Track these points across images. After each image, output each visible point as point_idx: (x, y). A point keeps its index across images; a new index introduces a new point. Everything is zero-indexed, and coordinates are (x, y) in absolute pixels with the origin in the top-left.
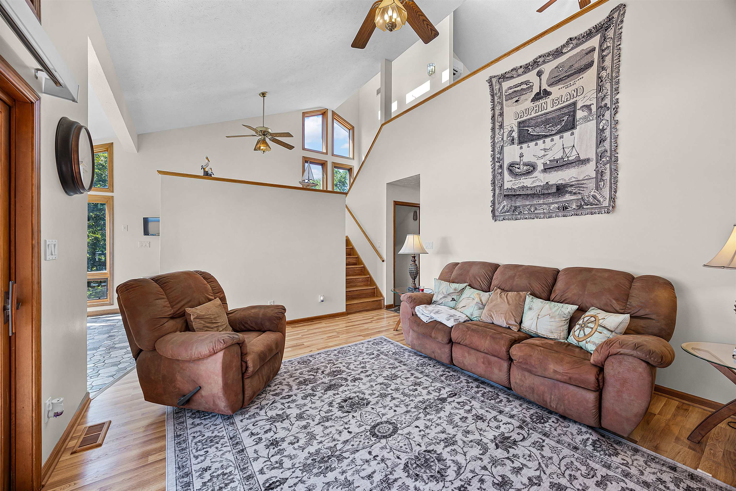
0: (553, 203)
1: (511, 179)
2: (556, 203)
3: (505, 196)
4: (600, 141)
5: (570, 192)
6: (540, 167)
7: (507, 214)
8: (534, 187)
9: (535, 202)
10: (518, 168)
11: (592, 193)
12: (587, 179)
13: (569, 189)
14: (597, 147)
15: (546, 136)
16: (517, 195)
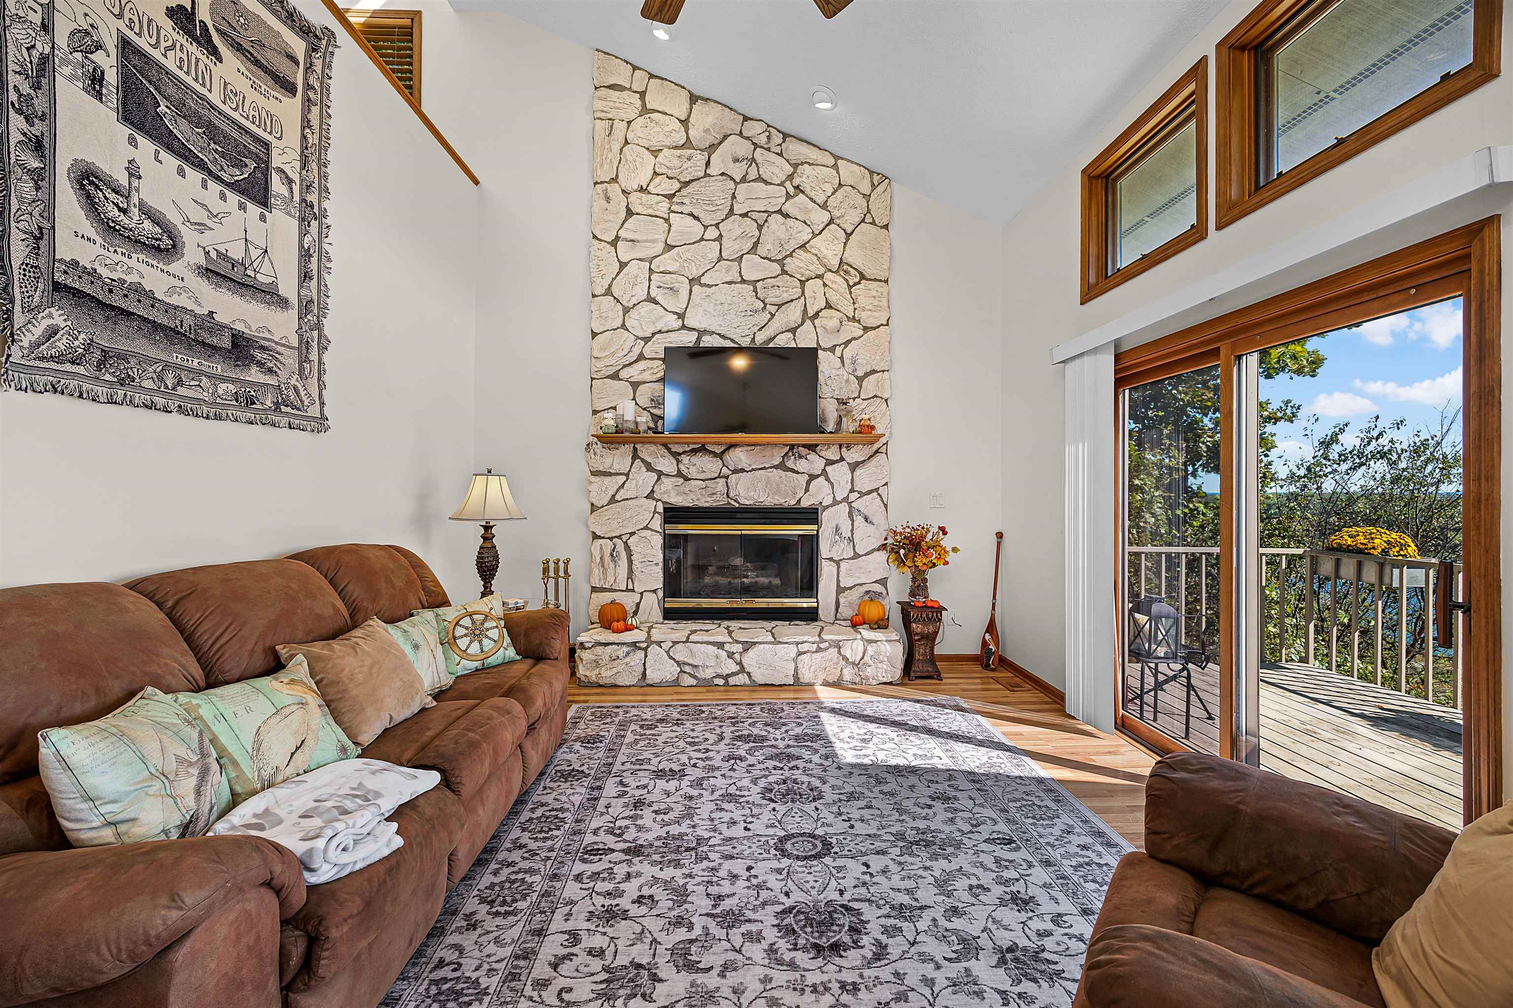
0: (225, 380)
1: (92, 234)
2: (233, 381)
3: (57, 287)
4: (305, 276)
5: (260, 364)
6: (192, 255)
7: (68, 367)
8: (176, 308)
9: (177, 357)
10: (124, 211)
11: (293, 382)
12: (283, 345)
13: (259, 355)
14: (300, 286)
15: (201, 166)
16: (113, 308)
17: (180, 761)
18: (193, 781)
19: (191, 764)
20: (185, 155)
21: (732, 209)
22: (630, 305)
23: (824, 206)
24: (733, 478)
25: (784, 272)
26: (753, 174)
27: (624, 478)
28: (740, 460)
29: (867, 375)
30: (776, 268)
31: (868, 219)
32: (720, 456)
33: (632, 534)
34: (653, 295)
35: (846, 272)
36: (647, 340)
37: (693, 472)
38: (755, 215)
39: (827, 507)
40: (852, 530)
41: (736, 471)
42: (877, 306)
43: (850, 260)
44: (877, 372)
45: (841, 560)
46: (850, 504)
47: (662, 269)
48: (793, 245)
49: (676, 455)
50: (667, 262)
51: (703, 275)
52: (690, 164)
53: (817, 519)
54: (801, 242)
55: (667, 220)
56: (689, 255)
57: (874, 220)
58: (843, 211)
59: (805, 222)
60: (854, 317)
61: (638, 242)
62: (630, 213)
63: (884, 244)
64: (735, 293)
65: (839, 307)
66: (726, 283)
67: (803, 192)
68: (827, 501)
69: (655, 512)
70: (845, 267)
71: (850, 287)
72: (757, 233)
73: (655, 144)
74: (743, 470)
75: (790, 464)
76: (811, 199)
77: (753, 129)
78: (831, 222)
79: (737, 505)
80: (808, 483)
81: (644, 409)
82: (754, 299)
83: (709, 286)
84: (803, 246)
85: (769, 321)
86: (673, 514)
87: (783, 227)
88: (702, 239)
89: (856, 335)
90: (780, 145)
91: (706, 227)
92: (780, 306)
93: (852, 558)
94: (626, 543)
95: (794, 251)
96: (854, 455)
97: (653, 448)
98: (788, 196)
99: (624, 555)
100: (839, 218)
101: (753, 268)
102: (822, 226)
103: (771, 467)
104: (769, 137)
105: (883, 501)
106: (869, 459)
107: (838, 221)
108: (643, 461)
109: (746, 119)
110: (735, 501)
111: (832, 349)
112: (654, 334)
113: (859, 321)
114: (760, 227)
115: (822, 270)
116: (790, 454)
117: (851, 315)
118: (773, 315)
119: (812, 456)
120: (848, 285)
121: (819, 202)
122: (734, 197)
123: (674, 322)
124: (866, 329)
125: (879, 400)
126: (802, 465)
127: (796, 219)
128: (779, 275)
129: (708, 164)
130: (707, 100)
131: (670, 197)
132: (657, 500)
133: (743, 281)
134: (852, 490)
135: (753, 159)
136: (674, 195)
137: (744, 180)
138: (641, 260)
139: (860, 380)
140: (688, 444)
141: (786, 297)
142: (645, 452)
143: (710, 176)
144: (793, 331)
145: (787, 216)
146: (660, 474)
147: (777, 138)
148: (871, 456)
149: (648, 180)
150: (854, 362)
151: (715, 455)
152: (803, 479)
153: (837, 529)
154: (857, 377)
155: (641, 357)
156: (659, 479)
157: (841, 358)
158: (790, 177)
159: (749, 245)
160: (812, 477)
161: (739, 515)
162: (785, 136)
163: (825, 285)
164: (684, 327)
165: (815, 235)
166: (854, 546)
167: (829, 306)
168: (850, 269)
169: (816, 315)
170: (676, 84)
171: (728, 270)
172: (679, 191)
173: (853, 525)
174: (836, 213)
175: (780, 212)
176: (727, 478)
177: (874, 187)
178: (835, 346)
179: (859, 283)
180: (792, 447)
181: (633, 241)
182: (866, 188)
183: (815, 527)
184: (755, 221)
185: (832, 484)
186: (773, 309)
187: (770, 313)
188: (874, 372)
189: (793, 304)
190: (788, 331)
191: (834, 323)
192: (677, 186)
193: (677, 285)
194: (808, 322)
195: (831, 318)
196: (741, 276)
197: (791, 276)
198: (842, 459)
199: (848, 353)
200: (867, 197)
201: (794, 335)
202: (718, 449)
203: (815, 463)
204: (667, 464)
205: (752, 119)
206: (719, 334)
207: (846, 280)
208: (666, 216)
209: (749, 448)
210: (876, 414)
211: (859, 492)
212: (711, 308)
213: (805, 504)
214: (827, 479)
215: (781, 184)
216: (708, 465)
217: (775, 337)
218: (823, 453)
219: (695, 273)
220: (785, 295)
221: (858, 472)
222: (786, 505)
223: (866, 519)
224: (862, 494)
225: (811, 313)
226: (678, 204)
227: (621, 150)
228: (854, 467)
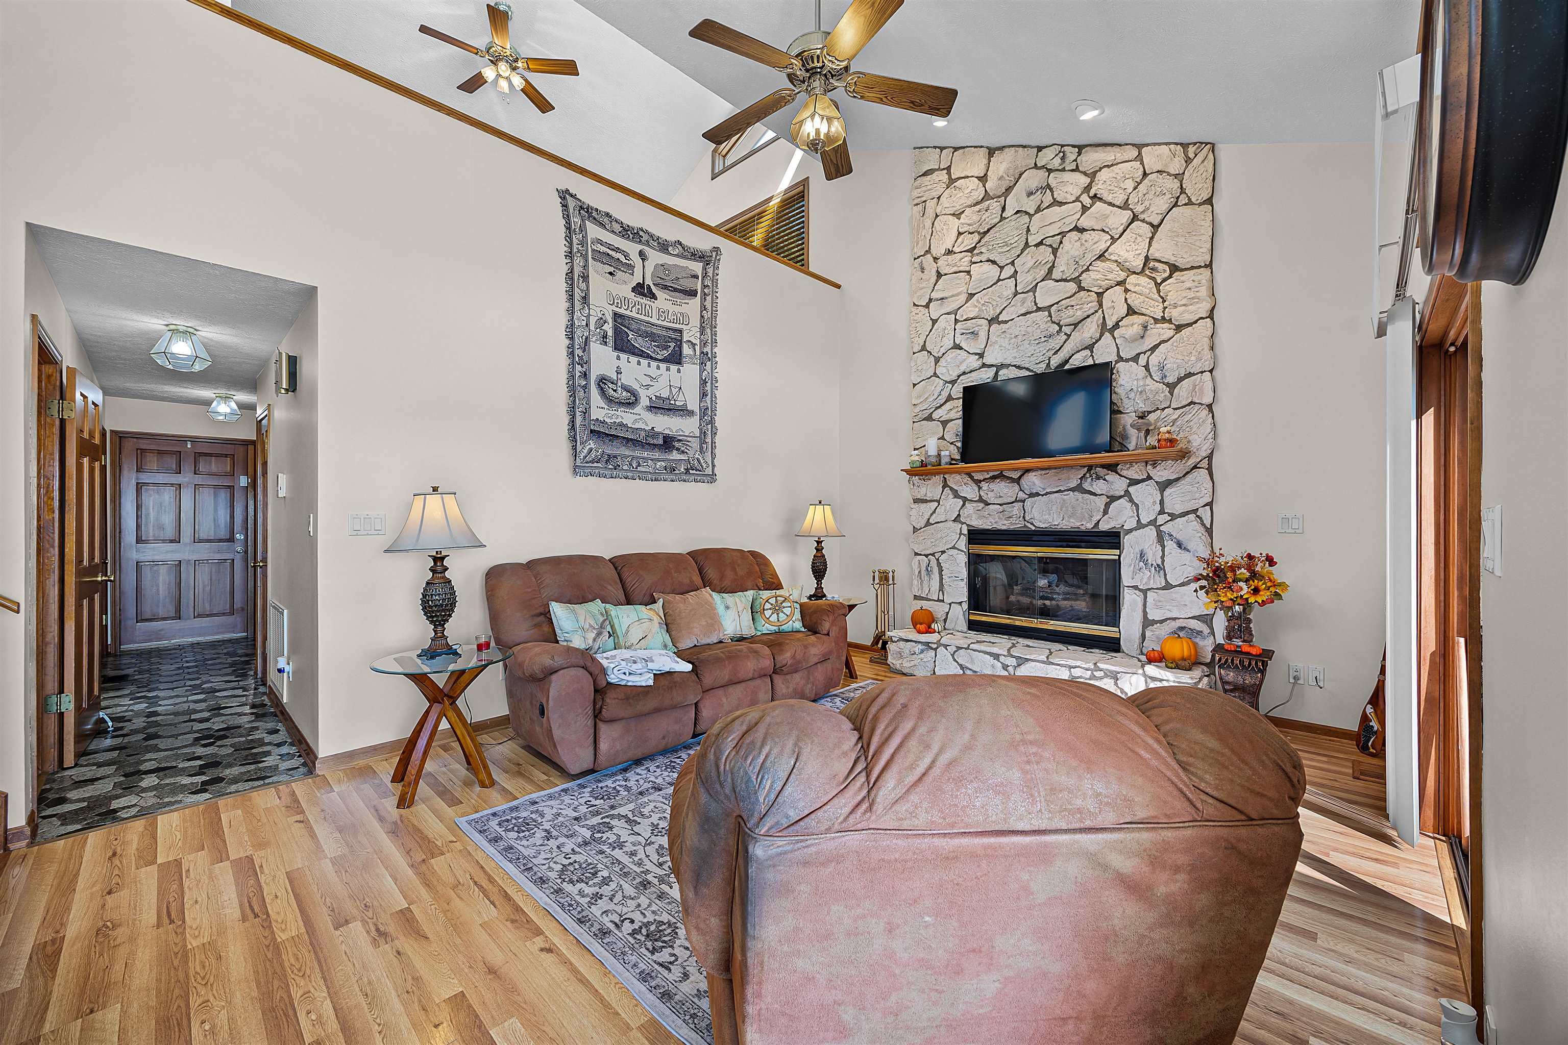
0: (659, 460)
1: (603, 405)
2: (663, 460)
3: (592, 431)
4: (703, 395)
5: (678, 449)
6: (644, 402)
7: (596, 464)
8: (637, 429)
9: (637, 453)
10: (615, 391)
11: (697, 456)
12: (691, 437)
13: (677, 444)
14: (701, 401)
15: (649, 357)
16: (611, 435)
17: (591, 626)
18: (594, 635)
19: (594, 628)
20: (642, 354)
21: (1027, 243)
22: (940, 354)
23: (1125, 206)
24: (1029, 502)
25: (1081, 289)
26: (1048, 199)
27: (936, 504)
28: (1034, 484)
29: (1180, 380)
30: (1072, 286)
31: (1183, 200)
32: (1018, 481)
33: (943, 552)
34: (957, 342)
35: (1154, 269)
36: (953, 382)
37: (990, 498)
38: (1048, 241)
39: (1130, 531)
40: (1163, 557)
41: (1032, 495)
42: (1193, 298)
43: (1157, 255)
44: (1194, 374)
45: (1149, 589)
46: (1158, 527)
47: (965, 318)
48: (1090, 257)
49: (978, 482)
50: (970, 310)
51: (1001, 312)
52: (987, 214)
53: (1120, 543)
54: (1098, 253)
55: (968, 272)
56: (986, 299)
57: (1189, 199)
58: (1147, 203)
59: (1103, 231)
60: (1163, 317)
61: (947, 298)
62: (939, 275)
63: (1203, 223)
64: (1029, 323)
65: (1144, 311)
66: (1022, 315)
67: (1100, 199)
68: (1131, 524)
69: (961, 534)
70: (1152, 264)
71: (1158, 285)
72: (1052, 257)
73: (958, 208)
74: (1038, 494)
75: (1086, 486)
76: (1110, 204)
77: (1047, 157)
78: (1135, 218)
79: (1033, 528)
80: (1107, 506)
81: (952, 443)
82: (1050, 324)
83: (1006, 322)
84: (1101, 257)
85: (1065, 342)
86: (976, 536)
87: (1078, 244)
88: (999, 280)
89: (1165, 337)
90: (1075, 160)
91: (1002, 268)
92: (1076, 325)
93: (1163, 589)
94: (938, 560)
95: (1090, 264)
96: (1162, 473)
97: (958, 477)
98: (1085, 209)
99: (936, 570)
100: (1143, 212)
101: (1048, 294)
102: (1121, 229)
103: (1068, 490)
104: (1063, 158)
105: (1203, 524)
106: (1184, 476)
107: (1141, 217)
108: (951, 489)
109: (1040, 149)
110: (1032, 524)
111: (1135, 359)
112: (959, 376)
113: (1170, 321)
114: (1055, 251)
115: (1123, 275)
116: (1088, 475)
117: (1159, 315)
118: (1069, 336)
119: (1112, 477)
120: (1156, 283)
121: (1118, 203)
122: (1028, 230)
123: (974, 362)
124: (1179, 328)
125: (1197, 407)
126: (1099, 486)
127: (1094, 230)
128: (1075, 293)
129: (1004, 209)
130: (1001, 148)
131: (971, 250)
132: (963, 523)
133: (1039, 309)
134: (1162, 512)
135: (1048, 186)
136: (975, 247)
137: (1038, 210)
138: (948, 314)
139: (1172, 387)
140: (987, 471)
141: (1080, 314)
142: (952, 480)
143: (1005, 218)
144: (1090, 347)
145: (1082, 230)
146: (965, 500)
147: (1072, 154)
148: (1188, 473)
149: (953, 242)
150: (1162, 368)
151: (1013, 480)
152: (1101, 502)
153: (1142, 555)
154: (1168, 385)
155: (949, 398)
156: (964, 505)
157: (1147, 367)
158: (1088, 188)
159: (1043, 272)
160: (1113, 499)
161: (1035, 538)
162: (1080, 148)
163: (1127, 291)
164: (984, 365)
165: (1114, 240)
166: (1165, 575)
167: (1131, 311)
168: (1157, 264)
169: (1117, 326)
170: (975, 147)
171: (1023, 301)
172: (980, 241)
173: (1163, 551)
174: (1139, 209)
175: (1076, 229)
176: (1024, 501)
177: (1188, 161)
178: (1139, 354)
179: (1170, 277)
180: (1090, 468)
181: (943, 299)
182: (1176, 166)
183: (1117, 552)
184: (1051, 246)
185: (1137, 506)
186: (1067, 330)
187: (1065, 334)
188: (1189, 375)
189: (1089, 320)
190: (1086, 348)
191: (1136, 329)
192: (976, 237)
193: (976, 329)
194: (1107, 334)
195: (1133, 324)
196: (1036, 304)
197: (1088, 291)
198: (1149, 478)
199: (1154, 360)
200: (1179, 176)
201: (1092, 352)
202: (1015, 475)
203: (1117, 484)
204: (970, 491)
205: (1047, 147)
206: (1014, 366)
207: (1154, 279)
208: (968, 269)
209: (1044, 472)
210: (1192, 423)
211: (1169, 514)
212: (1005, 343)
213: (1104, 527)
214: (1131, 500)
215: (1077, 200)
216: (1003, 490)
217: (1070, 358)
218: (1124, 473)
219: (991, 313)
220: (1079, 313)
221: (1168, 491)
222: (1083, 528)
223: (1179, 545)
224: (1173, 517)
225: (1110, 324)
226: (977, 254)
227: (933, 224)
228: (1164, 486)
